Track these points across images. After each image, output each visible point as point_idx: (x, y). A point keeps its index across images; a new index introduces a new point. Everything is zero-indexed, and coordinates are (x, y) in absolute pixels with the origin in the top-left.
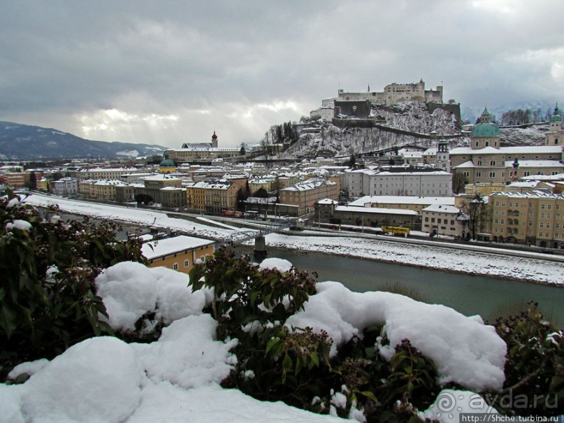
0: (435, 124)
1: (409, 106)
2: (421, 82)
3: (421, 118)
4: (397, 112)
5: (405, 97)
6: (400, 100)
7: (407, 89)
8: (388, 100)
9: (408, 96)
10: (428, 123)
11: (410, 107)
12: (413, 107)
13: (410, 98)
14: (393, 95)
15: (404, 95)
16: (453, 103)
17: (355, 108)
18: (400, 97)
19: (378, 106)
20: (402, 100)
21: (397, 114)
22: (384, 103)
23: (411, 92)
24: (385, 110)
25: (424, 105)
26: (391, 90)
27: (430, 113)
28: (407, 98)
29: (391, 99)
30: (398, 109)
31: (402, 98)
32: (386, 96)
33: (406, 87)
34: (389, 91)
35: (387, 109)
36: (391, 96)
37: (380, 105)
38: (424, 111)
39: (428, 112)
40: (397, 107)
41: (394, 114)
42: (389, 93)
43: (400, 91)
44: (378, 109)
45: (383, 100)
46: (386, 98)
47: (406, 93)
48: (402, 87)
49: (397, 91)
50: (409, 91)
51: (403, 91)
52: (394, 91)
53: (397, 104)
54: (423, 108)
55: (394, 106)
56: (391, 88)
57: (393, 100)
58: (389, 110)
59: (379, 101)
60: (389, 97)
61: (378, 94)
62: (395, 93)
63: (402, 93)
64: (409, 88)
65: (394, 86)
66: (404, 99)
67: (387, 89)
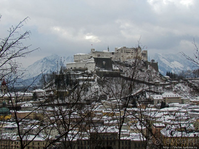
0: (152, 76)
2: (139, 47)
3: (144, 71)
4: (128, 67)
5: (130, 57)
6: (127, 58)
7: (132, 51)
8: (121, 58)
10: (149, 75)
14: (124, 55)
15: (130, 55)
16: (154, 62)
17: (104, 62)
18: (127, 56)
19: (116, 62)
20: (129, 58)
21: (128, 68)
22: (119, 60)
24: (121, 65)
25: (142, 62)
26: (123, 51)
27: (147, 68)
28: (132, 57)
29: (123, 58)
30: (128, 64)
31: (129, 57)
32: (120, 55)
33: (131, 50)
34: (122, 52)
35: (121, 64)
36: (123, 56)
37: (117, 61)
38: (144, 66)
39: (146, 67)
40: (127, 63)
41: (126, 68)
42: (122, 53)
43: (128, 52)
44: (117, 64)
45: (119, 58)
46: (120, 57)
47: (131, 54)
48: (129, 50)
49: (126, 52)
50: (133, 52)
51: (129, 52)
52: (125, 52)
53: (127, 61)
54: (143, 64)
55: (126, 63)
56: (123, 50)
57: (124, 58)
58: (122, 65)
59: (116, 58)
60: (122, 56)
61: (116, 53)
62: (126, 53)
63: (129, 53)
64: (133, 51)
65: (124, 49)
66: (130, 58)
67: (121, 51)
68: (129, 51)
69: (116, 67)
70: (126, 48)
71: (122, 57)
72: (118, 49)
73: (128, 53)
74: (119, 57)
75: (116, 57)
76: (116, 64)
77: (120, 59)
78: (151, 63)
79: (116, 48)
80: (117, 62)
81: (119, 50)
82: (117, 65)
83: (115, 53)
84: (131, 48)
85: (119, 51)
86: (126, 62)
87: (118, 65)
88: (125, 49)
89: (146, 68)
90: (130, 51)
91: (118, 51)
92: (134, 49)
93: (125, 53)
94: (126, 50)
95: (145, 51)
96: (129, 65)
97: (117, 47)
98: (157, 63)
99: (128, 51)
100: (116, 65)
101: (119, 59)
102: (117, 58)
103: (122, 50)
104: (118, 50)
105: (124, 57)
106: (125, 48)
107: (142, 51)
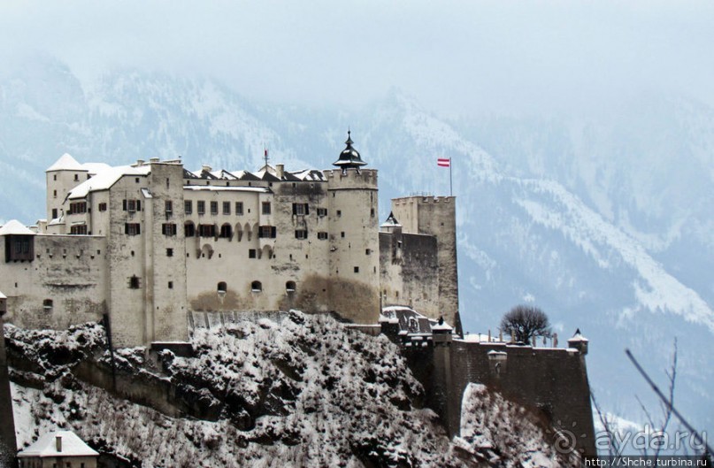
1: (283, 363)
2: (349, 160)
4: (212, 415)
5: (239, 286)
6: (203, 306)
7: (252, 217)
8: (124, 304)
9: (260, 269)
11: (295, 372)
12: (312, 371)
13: (275, 289)
14: (164, 268)
15: (231, 266)
18: (201, 278)
19: (59, 355)
20: (219, 303)
23: (285, 239)
24: (115, 393)
25: (392, 358)
26: (149, 219)
27: (446, 422)
28: (256, 285)
29: (149, 299)
30: (209, 384)
31: (222, 286)
32: (108, 268)
33: (249, 202)
34: (133, 229)
35: (122, 384)
36: (150, 274)
37: (72, 344)
38: (403, 405)
39: (431, 413)
40: (196, 363)
41: (188, 423)
42: (133, 241)
43: (208, 231)
44: (67, 384)
45: (91, 308)
46: (108, 286)
47: (246, 245)
48: (220, 200)
49: (190, 230)
50: (270, 232)
51: (226, 232)
52: (169, 230)
53: (196, 342)
54: (392, 382)
55: (179, 361)
56: (148, 206)
57: (161, 303)
58: (137, 390)
59: (59, 309)
60: (134, 283)
61: (55, 245)
62: (179, 243)
63: (219, 245)
64: (267, 208)
65: (160, 189)
66: (232, 302)
67: (120, 213)
68: (220, 220)
69: (59, 417)
70: (186, 176)
71: (138, 292)
72: (80, 191)
73: (203, 241)
74: (95, 295)
75: (59, 299)
76: (56, 387)
77: (106, 322)
78: (502, 356)
79: (56, 175)
80: (74, 355)
81: (98, 199)
82: (69, 395)
83: (44, 239)
84: (248, 177)
85: (101, 222)
86: (187, 351)
87: (81, 401)
88: (176, 193)
89: (434, 421)
90: (239, 207)
91: (80, 219)
92: (284, 190)
93: (169, 242)
94: (178, 209)
95: (425, 203)
96: (215, 392)
97: (67, 162)
98: (581, 347)
99: (208, 219)
100: (59, 399)
101: (93, 318)
102: (72, 306)
103: (133, 206)
104: (78, 207)
105: (160, 289)
106: (175, 179)
107: (382, 214)
